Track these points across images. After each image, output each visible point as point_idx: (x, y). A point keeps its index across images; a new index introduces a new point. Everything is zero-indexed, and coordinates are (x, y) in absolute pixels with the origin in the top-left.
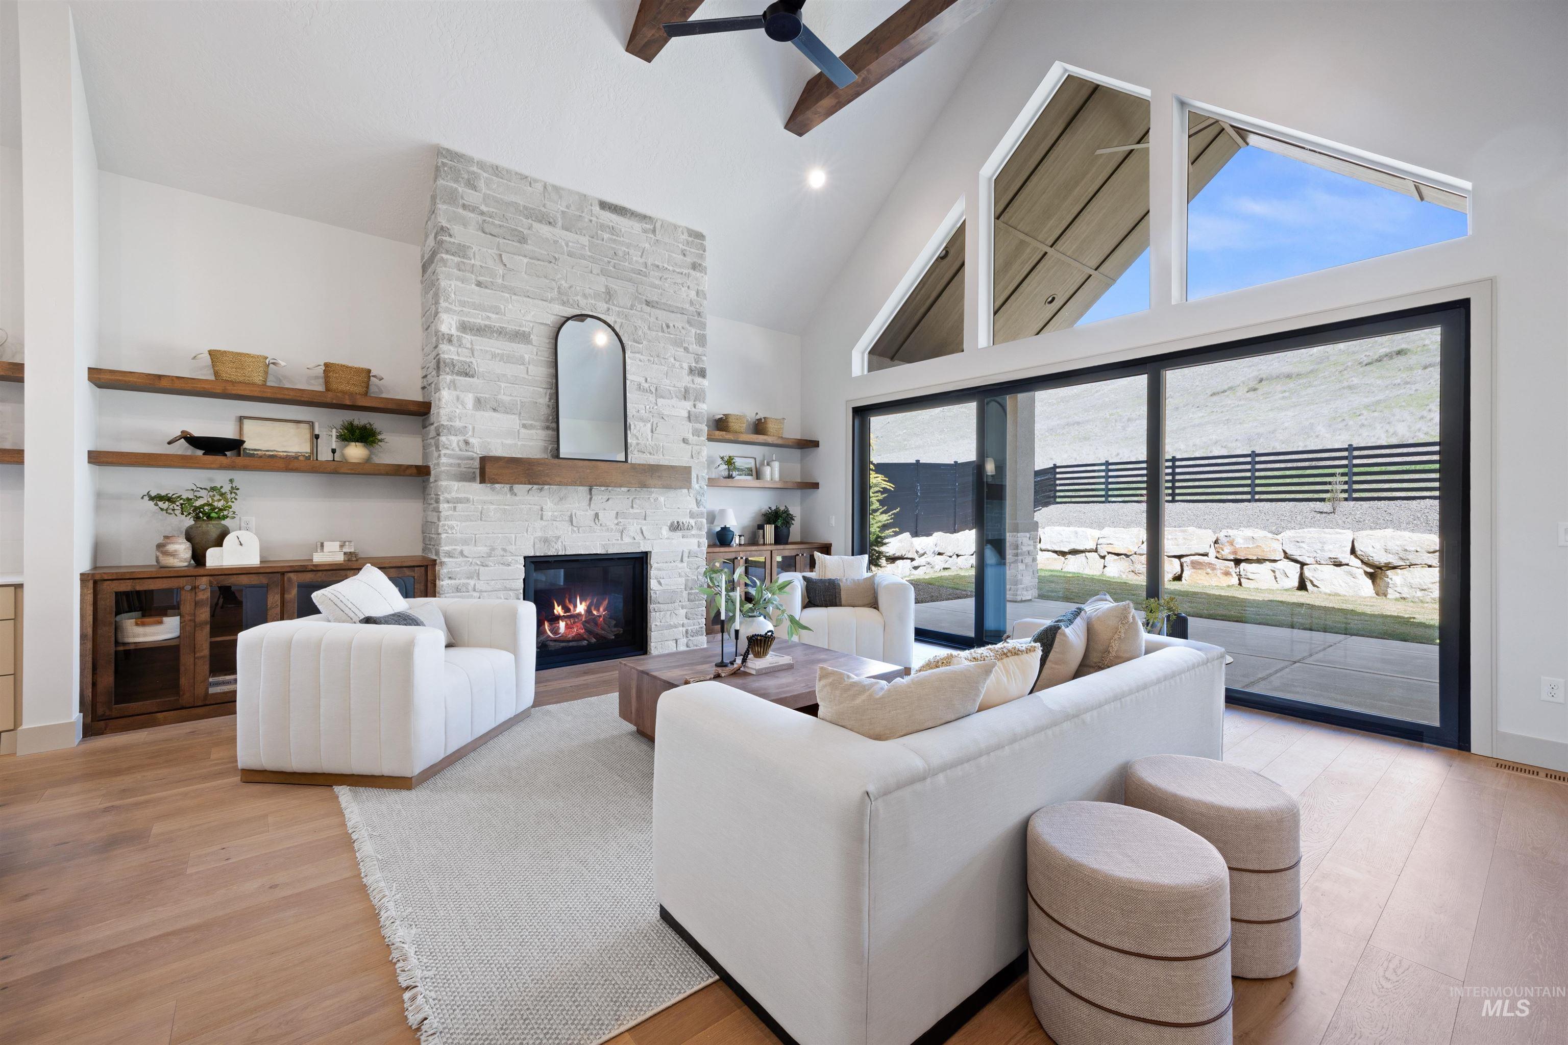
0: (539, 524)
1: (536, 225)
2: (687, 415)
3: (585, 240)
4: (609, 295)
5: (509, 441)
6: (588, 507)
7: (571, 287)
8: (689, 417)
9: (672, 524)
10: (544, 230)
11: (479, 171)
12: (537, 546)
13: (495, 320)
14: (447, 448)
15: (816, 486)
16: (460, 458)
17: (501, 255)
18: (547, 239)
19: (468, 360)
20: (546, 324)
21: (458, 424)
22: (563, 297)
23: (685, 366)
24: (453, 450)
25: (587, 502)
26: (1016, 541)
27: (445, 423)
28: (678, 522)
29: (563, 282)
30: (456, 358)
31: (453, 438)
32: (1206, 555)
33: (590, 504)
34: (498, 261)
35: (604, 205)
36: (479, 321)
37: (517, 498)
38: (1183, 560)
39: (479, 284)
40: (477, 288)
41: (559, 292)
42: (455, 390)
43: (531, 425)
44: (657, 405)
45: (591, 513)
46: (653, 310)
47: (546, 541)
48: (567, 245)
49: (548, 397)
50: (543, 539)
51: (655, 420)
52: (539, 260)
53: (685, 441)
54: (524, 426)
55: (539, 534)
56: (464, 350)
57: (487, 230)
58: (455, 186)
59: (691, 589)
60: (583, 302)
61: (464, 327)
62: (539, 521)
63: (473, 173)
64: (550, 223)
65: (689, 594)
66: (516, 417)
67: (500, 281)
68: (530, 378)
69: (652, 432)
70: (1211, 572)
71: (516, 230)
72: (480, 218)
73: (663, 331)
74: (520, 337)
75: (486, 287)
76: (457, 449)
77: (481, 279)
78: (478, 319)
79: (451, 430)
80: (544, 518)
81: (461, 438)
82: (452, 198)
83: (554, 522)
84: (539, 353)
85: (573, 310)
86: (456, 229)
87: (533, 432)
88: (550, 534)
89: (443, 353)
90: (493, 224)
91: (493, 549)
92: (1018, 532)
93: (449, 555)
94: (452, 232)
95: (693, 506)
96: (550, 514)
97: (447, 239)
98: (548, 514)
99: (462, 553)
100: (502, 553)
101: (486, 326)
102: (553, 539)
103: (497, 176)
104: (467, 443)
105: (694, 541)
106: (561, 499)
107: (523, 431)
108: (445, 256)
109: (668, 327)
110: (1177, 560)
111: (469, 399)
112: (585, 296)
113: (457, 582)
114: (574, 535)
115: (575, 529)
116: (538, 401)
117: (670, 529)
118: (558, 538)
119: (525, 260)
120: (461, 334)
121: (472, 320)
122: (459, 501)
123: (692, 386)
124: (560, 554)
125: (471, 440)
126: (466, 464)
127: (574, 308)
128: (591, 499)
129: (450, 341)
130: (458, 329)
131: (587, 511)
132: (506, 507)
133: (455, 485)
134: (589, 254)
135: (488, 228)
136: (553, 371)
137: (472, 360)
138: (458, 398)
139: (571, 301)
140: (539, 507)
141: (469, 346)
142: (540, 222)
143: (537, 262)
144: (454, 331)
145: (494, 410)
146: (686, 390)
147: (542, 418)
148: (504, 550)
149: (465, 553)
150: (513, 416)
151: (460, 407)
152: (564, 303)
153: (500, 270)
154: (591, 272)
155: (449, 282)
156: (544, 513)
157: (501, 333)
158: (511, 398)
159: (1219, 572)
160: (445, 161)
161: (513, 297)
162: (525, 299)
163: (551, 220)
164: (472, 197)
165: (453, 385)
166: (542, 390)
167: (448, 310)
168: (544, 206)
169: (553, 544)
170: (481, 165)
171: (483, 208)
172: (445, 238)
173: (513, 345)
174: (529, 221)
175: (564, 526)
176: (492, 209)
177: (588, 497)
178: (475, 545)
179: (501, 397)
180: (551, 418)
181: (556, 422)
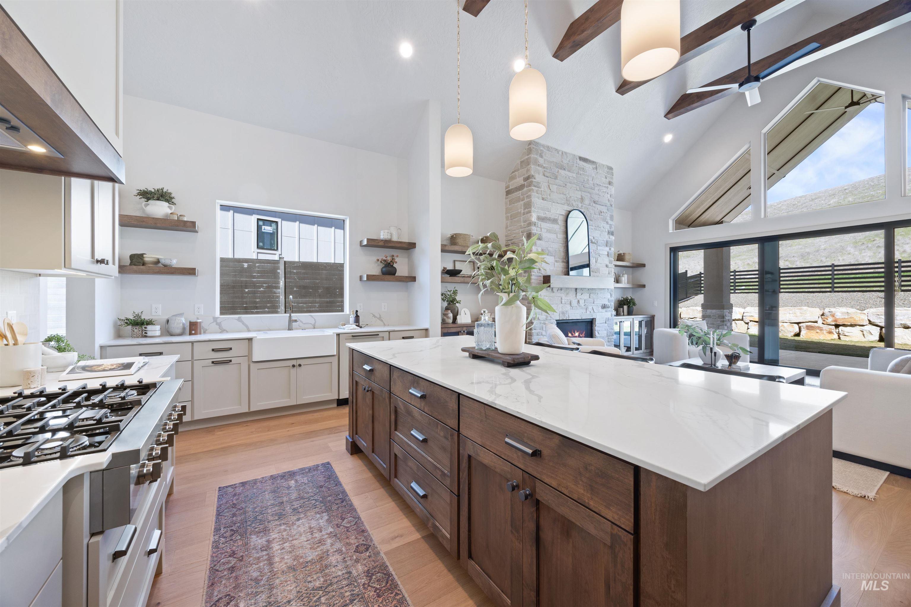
0: (561, 305)
1: (560, 171)
2: (607, 254)
3: (574, 175)
4: (582, 199)
6: (576, 298)
7: (570, 197)
8: (608, 255)
9: (602, 305)
10: (562, 172)
12: (560, 315)
13: (548, 215)
14: (534, 272)
15: (644, 286)
17: (549, 185)
18: (563, 176)
22: (568, 201)
23: (607, 230)
24: (536, 273)
25: (575, 295)
26: (723, 314)
28: (605, 304)
29: (568, 195)
30: (536, 232)
32: (816, 322)
33: (576, 296)
34: (548, 188)
35: (581, 159)
36: (543, 215)
37: (554, 294)
38: (800, 325)
39: (543, 199)
40: (542, 201)
41: (567, 200)
42: (536, 246)
44: (597, 249)
45: (576, 301)
46: (596, 205)
47: (563, 313)
48: (569, 178)
49: (563, 247)
51: (597, 256)
53: (607, 266)
54: (556, 261)
55: (561, 310)
56: (539, 228)
57: (545, 175)
59: (609, 336)
60: (575, 203)
61: (539, 218)
63: (542, 150)
64: (564, 169)
65: (608, 338)
67: (549, 197)
68: (558, 239)
69: (596, 262)
70: (819, 332)
71: (554, 173)
72: (544, 170)
73: (600, 215)
74: (555, 221)
75: (546, 200)
77: (543, 196)
78: (542, 215)
80: (563, 303)
83: (565, 305)
84: (562, 228)
85: (571, 208)
86: (537, 176)
87: (559, 264)
88: (563, 310)
89: (532, 230)
90: (547, 172)
92: (724, 309)
95: (609, 297)
98: (563, 301)
100: (550, 318)
101: (545, 217)
102: (565, 312)
103: (548, 150)
105: (609, 314)
106: (567, 294)
107: (556, 263)
108: (533, 188)
109: (601, 212)
110: (796, 325)
112: (575, 200)
113: (537, 331)
114: (572, 311)
115: (572, 308)
116: (560, 249)
117: (601, 308)
118: (567, 311)
119: (556, 186)
120: (538, 222)
121: (541, 215)
123: (609, 240)
124: (568, 319)
126: (540, 279)
128: (576, 294)
129: (534, 224)
130: (537, 219)
132: (551, 298)
134: (576, 181)
135: (546, 174)
136: (565, 236)
137: (541, 233)
138: (537, 250)
139: (571, 203)
140: (560, 298)
141: (540, 226)
142: (561, 169)
143: (560, 187)
144: (536, 221)
145: (547, 254)
146: (607, 242)
147: (562, 257)
149: (540, 318)
150: (552, 257)
152: (568, 205)
153: (549, 191)
154: (577, 190)
155: (534, 199)
157: (549, 220)
158: (552, 249)
159: (825, 332)
160: (534, 146)
161: (553, 204)
162: (556, 204)
164: (541, 161)
166: (561, 244)
167: (534, 211)
168: (562, 162)
169: (565, 314)
170: (544, 146)
171: (544, 165)
172: (533, 180)
173: (553, 225)
174: (558, 169)
175: (568, 306)
176: (547, 165)
177: (575, 293)
178: (542, 315)
179: (550, 249)
180: (564, 257)
181: (567, 259)
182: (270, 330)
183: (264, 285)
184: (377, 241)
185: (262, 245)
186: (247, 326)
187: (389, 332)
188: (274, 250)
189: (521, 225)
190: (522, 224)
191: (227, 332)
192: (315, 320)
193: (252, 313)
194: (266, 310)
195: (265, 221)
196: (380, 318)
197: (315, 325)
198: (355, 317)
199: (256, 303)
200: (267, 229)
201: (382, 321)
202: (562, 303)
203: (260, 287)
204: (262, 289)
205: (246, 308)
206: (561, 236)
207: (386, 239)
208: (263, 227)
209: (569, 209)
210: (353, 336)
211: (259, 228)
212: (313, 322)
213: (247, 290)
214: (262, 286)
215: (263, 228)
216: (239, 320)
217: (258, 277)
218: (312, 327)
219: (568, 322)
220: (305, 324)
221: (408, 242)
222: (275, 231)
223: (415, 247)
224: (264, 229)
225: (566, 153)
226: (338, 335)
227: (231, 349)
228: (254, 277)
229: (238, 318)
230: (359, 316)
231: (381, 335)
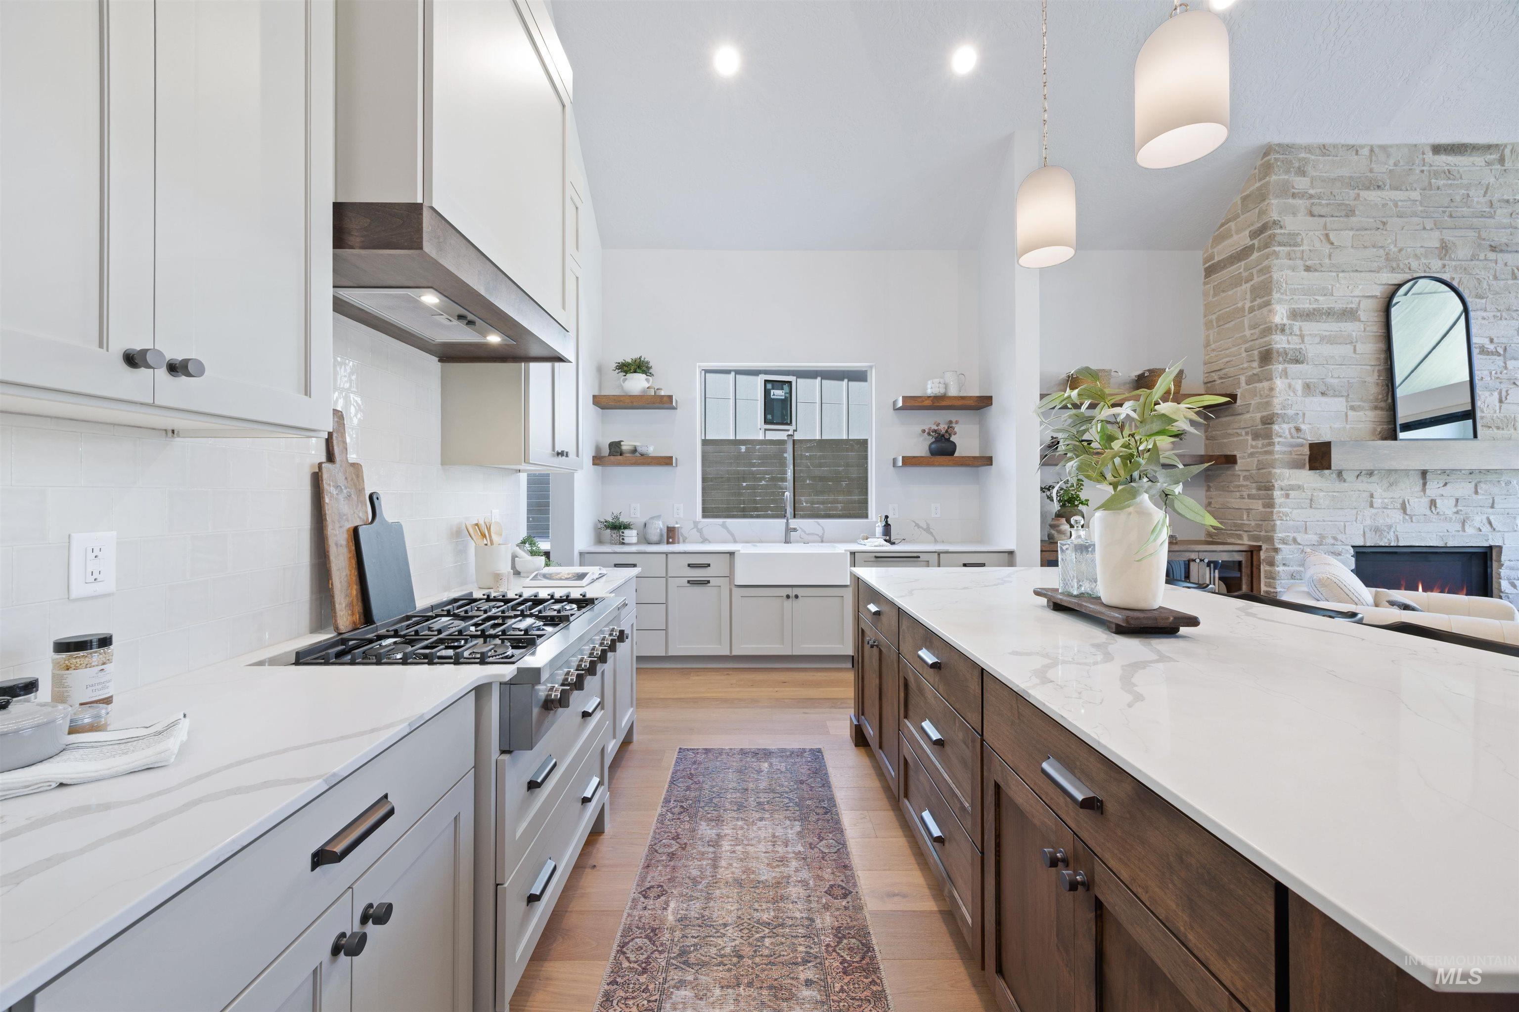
0: (1369, 512)
1: (1364, 194)
5: (1337, 425)
6: (1422, 493)
7: (1400, 250)
10: (1373, 196)
11: (1308, 155)
12: (1367, 535)
13: (1324, 303)
14: (1280, 436)
16: (1292, 446)
17: (1327, 235)
18: (1376, 204)
19: (1298, 347)
20: (1372, 297)
21: (1290, 412)
22: (1391, 262)
24: (1285, 438)
25: (1423, 487)
27: (1280, 412)
29: (1392, 247)
30: (1287, 346)
31: (1285, 426)
33: (1422, 491)
34: (1324, 241)
35: (1439, 149)
36: (1307, 306)
37: (1346, 484)
39: (1308, 269)
40: (1306, 273)
41: (1387, 259)
42: (1287, 378)
43: (1359, 406)
45: (1425, 501)
46: (1498, 255)
47: (1377, 530)
48: (1396, 206)
49: (1376, 374)
50: (1373, 529)
51: (1504, 388)
52: (1366, 230)
54: (1353, 408)
55: (1368, 522)
56: (1294, 337)
57: (1316, 213)
58: (1286, 177)
60: (1414, 265)
61: (1294, 315)
62: (1369, 509)
63: (1306, 159)
64: (1379, 187)
66: (1343, 400)
67: (1327, 261)
68: (1358, 356)
69: (1501, 401)
71: (1343, 204)
72: (1308, 203)
74: (1349, 314)
75: (1316, 270)
76: (1289, 436)
77: (1309, 263)
78: (1306, 304)
79: (1284, 418)
80: (1375, 505)
81: (1292, 425)
82: (1286, 191)
83: (1385, 510)
84: (1368, 329)
85: (1405, 275)
86: (1288, 220)
87: (1361, 413)
88: (1381, 522)
89: (1275, 344)
90: (1320, 204)
91: (1322, 537)
93: (1284, 541)
94: (1282, 223)
96: (1380, 501)
97: (1279, 231)
98: (1377, 502)
99: (1295, 540)
100: (1332, 541)
101: (1314, 309)
102: (1385, 529)
103: (1323, 154)
104: (1298, 430)
106: (1391, 485)
107: (1351, 413)
108: (1277, 249)
111: (1299, 385)
112: (1417, 257)
113: (1290, 568)
114: (1406, 524)
115: (1407, 517)
116: (1366, 380)
118: (1393, 526)
119: (1351, 233)
120: (1292, 322)
121: (1301, 306)
122: (1292, 488)
124: (1392, 545)
125: (1303, 427)
126: (1297, 451)
127: (1405, 273)
128: (1424, 484)
129: (1283, 330)
130: (1288, 318)
131: (1421, 497)
132: (1335, 494)
133: (1287, 472)
134: (1425, 208)
135: (1316, 210)
136: (1382, 346)
137: (1302, 346)
138: (1290, 386)
139: (1402, 266)
140: (1368, 494)
141: (1298, 333)
142: (1368, 188)
143: (1363, 233)
144: (1285, 321)
145: (1323, 394)
147: (1371, 398)
148: (1335, 539)
149: (1299, 540)
150: (1341, 399)
151: (1292, 394)
152: (1393, 270)
153: (1327, 249)
154: (1424, 228)
155: (1281, 273)
156: (1374, 500)
157: (1329, 314)
158: (1339, 380)
160: (1275, 156)
161: (1341, 275)
162: (1352, 274)
163: (1381, 183)
164: (1301, 183)
165: (1285, 374)
166: (1369, 367)
167: (1279, 301)
168: (1371, 171)
169: (1385, 534)
170: (1308, 149)
171: (1312, 192)
172: (1275, 231)
173: (1340, 324)
174: (1356, 191)
175: (1397, 515)
176: (1319, 191)
177: (1421, 482)
178: (1306, 533)
179: (1330, 380)
180: (1380, 396)
181: (1390, 401)
182: (761, 542)
183: (767, 476)
184: (920, 400)
185: (771, 418)
186: (732, 535)
187: (939, 554)
188: (787, 424)
189: (1245, 336)
190: (1248, 333)
191: (710, 542)
192: (823, 529)
193: (752, 517)
194: (769, 512)
195: (775, 383)
196: (928, 530)
197: (823, 537)
198: (885, 526)
199: (755, 502)
200: (778, 394)
201: (931, 534)
202: (1372, 506)
203: (760, 479)
204: (763, 482)
205: (744, 510)
206: (1369, 349)
207: (937, 395)
208: (772, 391)
209: (1397, 278)
210: (876, 557)
211: (767, 393)
212: (820, 533)
213: (744, 484)
214: (764, 478)
215: (772, 394)
216: (724, 526)
217: (759, 465)
218: (819, 539)
219: (1396, 553)
220: (808, 534)
221: (978, 397)
222: (788, 395)
223: (992, 404)
224: (774, 395)
225: (1384, 148)
226: (853, 554)
227: (709, 565)
228: (754, 465)
229: (721, 523)
230: (890, 525)
231: (923, 557)
